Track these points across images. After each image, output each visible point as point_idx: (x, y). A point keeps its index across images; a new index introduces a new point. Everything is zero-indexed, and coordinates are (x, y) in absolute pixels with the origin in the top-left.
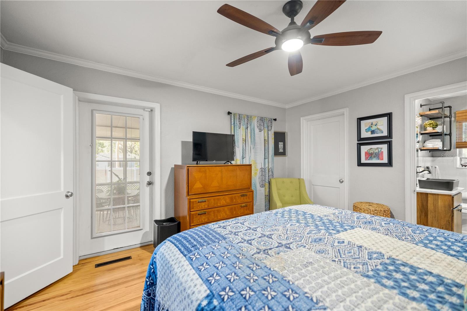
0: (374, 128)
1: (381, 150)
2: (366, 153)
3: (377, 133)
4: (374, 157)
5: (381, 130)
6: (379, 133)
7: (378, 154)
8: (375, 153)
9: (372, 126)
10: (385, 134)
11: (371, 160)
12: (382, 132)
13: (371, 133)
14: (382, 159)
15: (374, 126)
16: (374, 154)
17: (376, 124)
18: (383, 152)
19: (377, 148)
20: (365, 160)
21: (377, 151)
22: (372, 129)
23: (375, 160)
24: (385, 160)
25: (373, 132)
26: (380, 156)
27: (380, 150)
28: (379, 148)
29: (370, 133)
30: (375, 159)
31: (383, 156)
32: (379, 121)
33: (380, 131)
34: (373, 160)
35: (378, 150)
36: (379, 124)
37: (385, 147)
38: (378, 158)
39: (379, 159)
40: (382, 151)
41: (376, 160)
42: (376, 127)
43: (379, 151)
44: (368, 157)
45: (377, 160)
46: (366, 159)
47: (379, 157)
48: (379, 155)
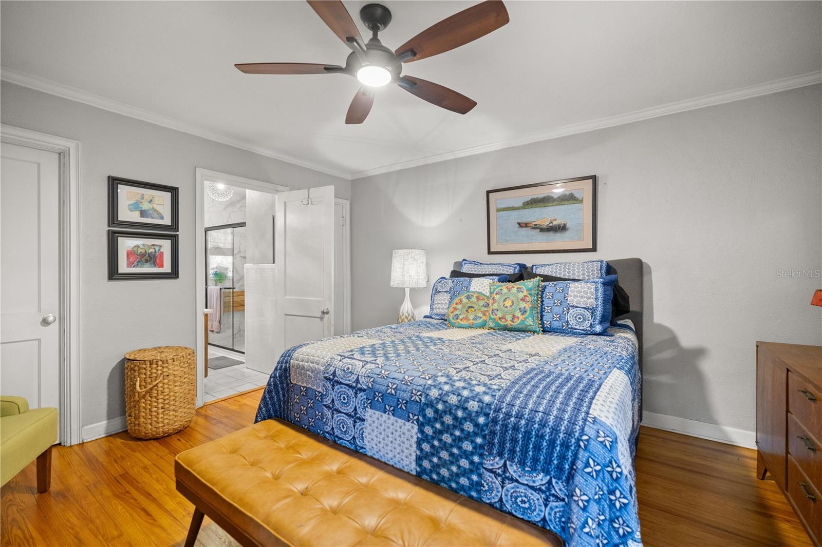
0: (145, 206)
1: (159, 250)
2: (129, 254)
3: (152, 218)
4: (147, 261)
5: (160, 213)
6: (156, 218)
7: (154, 255)
8: (149, 253)
9: (142, 201)
10: (167, 221)
11: (141, 267)
12: (162, 218)
13: (139, 215)
14: (162, 266)
15: (147, 203)
16: (147, 255)
17: (151, 200)
18: (163, 253)
19: (153, 245)
20: (128, 267)
21: (152, 250)
22: (142, 208)
23: (148, 267)
24: (167, 268)
25: (143, 213)
26: (158, 261)
27: (157, 249)
28: (156, 245)
29: (137, 213)
30: (148, 265)
31: (163, 261)
32: (155, 196)
33: (157, 214)
34: (144, 266)
35: (155, 249)
36: (156, 201)
37: (166, 245)
38: (154, 264)
39: (155, 266)
40: (161, 251)
41: (150, 267)
42: (152, 207)
43: (155, 252)
44: (135, 262)
45: (152, 267)
46: (130, 265)
47: (155, 261)
48: (156, 259)
